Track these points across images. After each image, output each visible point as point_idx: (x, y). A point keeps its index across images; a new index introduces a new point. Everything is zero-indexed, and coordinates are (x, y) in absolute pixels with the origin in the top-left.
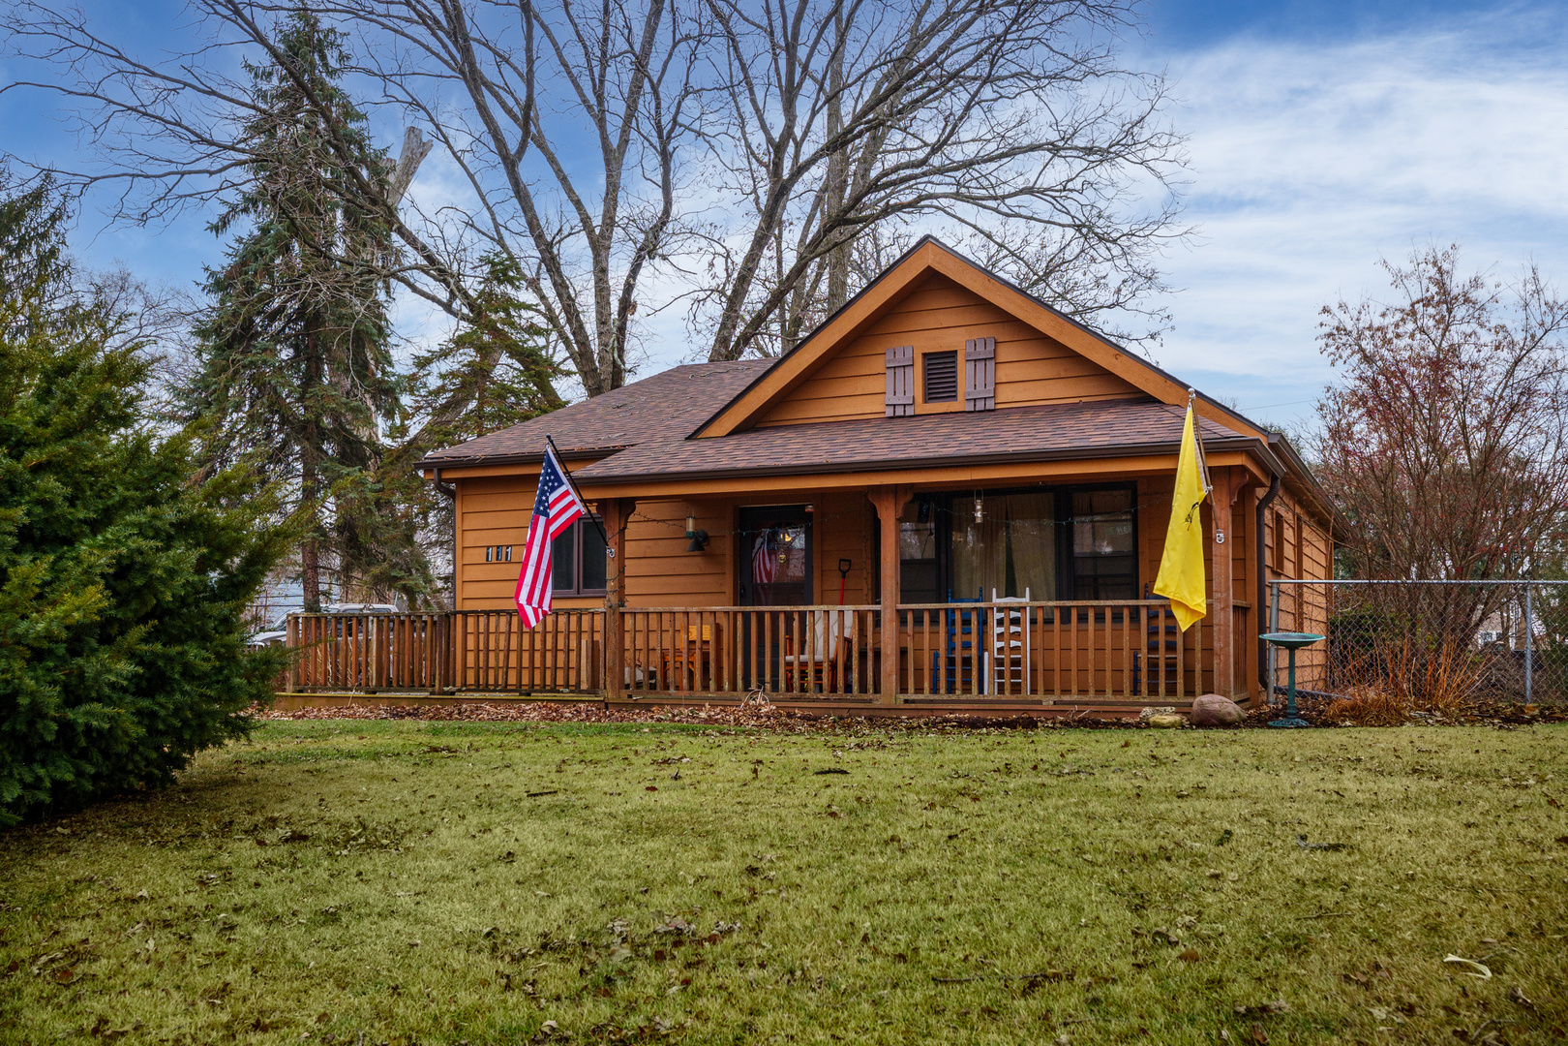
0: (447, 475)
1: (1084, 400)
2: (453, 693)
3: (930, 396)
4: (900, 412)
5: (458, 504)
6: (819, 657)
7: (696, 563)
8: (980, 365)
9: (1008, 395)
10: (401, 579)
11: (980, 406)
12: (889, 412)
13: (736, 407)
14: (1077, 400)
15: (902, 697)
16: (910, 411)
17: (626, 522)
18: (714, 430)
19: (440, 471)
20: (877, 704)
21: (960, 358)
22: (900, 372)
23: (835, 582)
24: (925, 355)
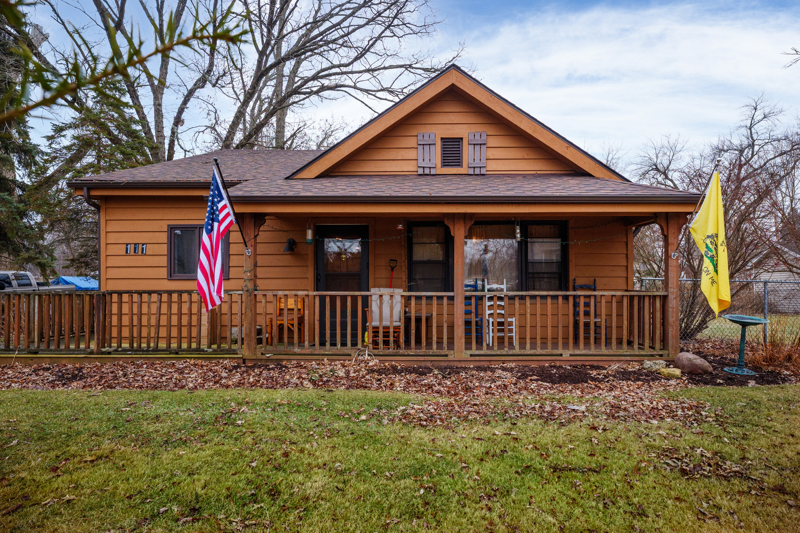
0: (94, 193)
1: (538, 172)
2: (109, 353)
3: (445, 164)
4: (427, 171)
5: (102, 214)
6: (386, 323)
7: (288, 259)
8: (477, 147)
9: (492, 166)
10: (37, 258)
11: (477, 171)
12: (421, 171)
13: (321, 161)
14: (534, 172)
15: (469, 352)
16: (433, 172)
17: (259, 231)
18: (305, 174)
19: (89, 189)
20: (451, 358)
21: (465, 142)
22: (426, 148)
23: (384, 273)
24: (442, 139)
